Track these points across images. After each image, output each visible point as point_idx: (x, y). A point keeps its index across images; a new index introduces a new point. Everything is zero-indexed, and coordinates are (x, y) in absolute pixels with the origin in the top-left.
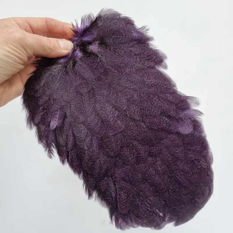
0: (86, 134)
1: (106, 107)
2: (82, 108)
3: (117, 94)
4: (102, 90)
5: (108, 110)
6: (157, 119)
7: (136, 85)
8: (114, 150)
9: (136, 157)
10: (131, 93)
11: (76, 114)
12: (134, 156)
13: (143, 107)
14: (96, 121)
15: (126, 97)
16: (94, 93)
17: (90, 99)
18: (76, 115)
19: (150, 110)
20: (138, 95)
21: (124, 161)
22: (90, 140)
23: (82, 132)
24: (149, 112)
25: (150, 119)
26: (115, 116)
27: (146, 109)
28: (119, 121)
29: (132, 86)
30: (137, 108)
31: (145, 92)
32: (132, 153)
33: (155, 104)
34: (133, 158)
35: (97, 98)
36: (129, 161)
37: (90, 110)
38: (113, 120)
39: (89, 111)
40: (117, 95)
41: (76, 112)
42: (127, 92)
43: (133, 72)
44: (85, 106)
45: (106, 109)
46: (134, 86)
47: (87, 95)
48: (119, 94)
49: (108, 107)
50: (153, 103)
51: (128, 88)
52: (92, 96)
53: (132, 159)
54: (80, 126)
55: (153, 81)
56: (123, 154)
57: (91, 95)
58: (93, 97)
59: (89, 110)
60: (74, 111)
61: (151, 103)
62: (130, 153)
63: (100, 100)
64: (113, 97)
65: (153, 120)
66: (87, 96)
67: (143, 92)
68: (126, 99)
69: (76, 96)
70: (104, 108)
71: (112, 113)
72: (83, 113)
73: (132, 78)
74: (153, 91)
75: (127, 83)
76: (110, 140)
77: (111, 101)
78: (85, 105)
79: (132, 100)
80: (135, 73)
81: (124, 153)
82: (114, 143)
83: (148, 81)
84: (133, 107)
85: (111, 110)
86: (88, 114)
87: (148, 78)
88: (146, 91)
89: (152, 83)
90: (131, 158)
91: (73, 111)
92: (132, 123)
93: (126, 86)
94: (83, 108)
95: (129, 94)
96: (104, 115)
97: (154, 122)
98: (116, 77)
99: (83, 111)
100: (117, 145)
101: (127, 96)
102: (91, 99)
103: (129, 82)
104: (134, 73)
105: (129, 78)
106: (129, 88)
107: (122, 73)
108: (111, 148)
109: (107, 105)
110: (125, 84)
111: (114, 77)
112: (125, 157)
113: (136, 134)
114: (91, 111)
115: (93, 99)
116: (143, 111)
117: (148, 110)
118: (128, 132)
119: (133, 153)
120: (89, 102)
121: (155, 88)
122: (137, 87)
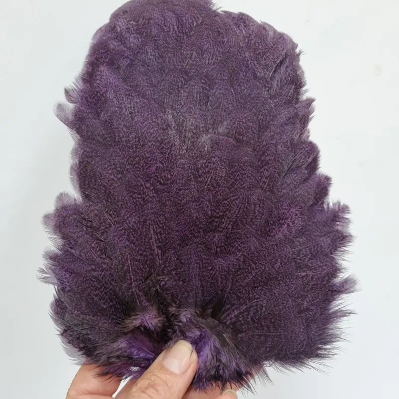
0: (266, 167)
1: (208, 185)
2: (243, 211)
3: (178, 193)
4: (195, 218)
5: (209, 177)
6: (143, 114)
7: (139, 184)
8: (241, 118)
9: (212, 89)
10: (157, 176)
11: (258, 208)
12: (214, 91)
13: (154, 143)
14: (238, 175)
15: (169, 177)
16: (210, 222)
17: (222, 217)
18: (260, 207)
19: (148, 133)
20: (149, 165)
21: (233, 93)
22: (266, 154)
23: (269, 176)
24: (151, 131)
25: (154, 120)
26: (205, 161)
27: (154, 137)
28: (206, 149)
29: (147, 188)
30: (166, 149)
31: (134, 162)
32: (215, 97)
33: (133, 136)
34: (218, 91)
35: (211, 210)
36: (227, 89)
37: (235, 198)
38: (212, 157)
39: (237, 197)
40: (180, 190)
41: (256, 211)
42: (161, 184)
43: (127, 211)
44: (237, 211)
45: (210, 181)
46: (143, 183)
47: (221, 228)
48: (175, 190)
49: (206, 182)
50: (136, 138)
51: (154, 189)
52: (216, 220)
53: (220, 90)
54: (266, 186)
55: (107, 173)
56: (229, 104)
57: (217, 222)
58: (216, 217)
59: (237, 199)
60: (257, 217)
61: (139, 141)
62: (217, 99)
63: (209, 202)
64: (187, 191)
65: (150, 116)
66: (223, 226)
67: (136, 166)
68: (172, 173)
69: (238, 239)
70: (212, 185)
71: (207, 169)
72: (248, 201)
73: (136, 201)
74: (120, 156)
75: (151, 198)
76: (237, 135)
77: (195, 188)
78: (235, 211)
79: (163, 164)
80: (124, 206)
81: (227, 105)
82: (234, 125)
83: (115, 179)
84: (169, 154)
85: (205, 174)
86: (241, 194)
87: (112, 184)
88: (131, 164)
89: (110, 171)
90: (221, 92)
91: (259, 218)
92: (187, 134)
93: (155, 195)
94: (241, 210)
95: (161, 177)
96: (220, 175)
97: (150, 113)
98: (160, 221)
99: (246, 204)
100: (231, 121)
101: (165, 176)
102: (220, 215)
103: (146, 196)
104: (126, 208)
105: (140, 204)
106: (152, 188)
107: (145, 221)
108: (243, 122)
109: (206, 187)
110: (154, 199)
111: (161, 224)
112: (229, 99)
113: (191, 116)
114: (234, 196)
115: (218, 213)
116: (159, 139)
117: (151, 135)
118: (203, 127)
119: (213, 97)
120: (227, 213)
121: (113, 160)
122: (139, 179)
